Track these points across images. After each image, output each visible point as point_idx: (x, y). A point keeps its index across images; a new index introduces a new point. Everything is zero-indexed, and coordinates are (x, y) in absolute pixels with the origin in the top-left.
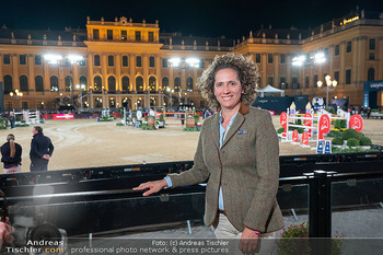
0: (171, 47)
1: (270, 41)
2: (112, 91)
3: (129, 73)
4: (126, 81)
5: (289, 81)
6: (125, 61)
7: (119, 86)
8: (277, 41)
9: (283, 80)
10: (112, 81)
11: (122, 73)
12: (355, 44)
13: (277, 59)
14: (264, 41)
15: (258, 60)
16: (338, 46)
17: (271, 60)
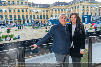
0: (32, 6)
1: (59, 5)
2: (15, 19)
4: (19, 16)
10: (15, 16)
12: (79, 6)
13: (61, 10)
14: (57, 5)
15: (56, 10)
16: (75, 7)
17: (59, 10)
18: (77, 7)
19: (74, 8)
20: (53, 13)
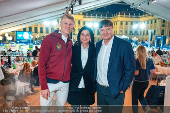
0: (87, 17)
1: (127, 16)
5: (134, 32)
8: (130, 16)
9: (131, 32)
13: (129, 23)
14: (124, 16)
15: (122, 24)
16: (152, 20)
17: (127, 24)
18: (154, 21)
19: (150, 22)
20: (116, 28)
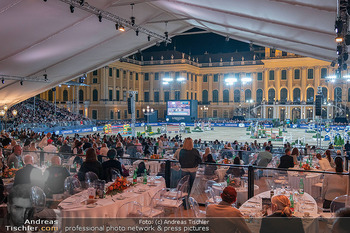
2: (283, 101)
3: (300, 85)
4: (297, 93)
6: (297, 74)
7: (290, 97)
10: (284, 92)
11: (294, 85)
